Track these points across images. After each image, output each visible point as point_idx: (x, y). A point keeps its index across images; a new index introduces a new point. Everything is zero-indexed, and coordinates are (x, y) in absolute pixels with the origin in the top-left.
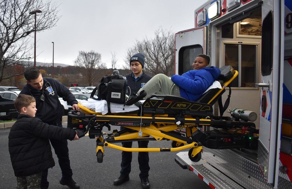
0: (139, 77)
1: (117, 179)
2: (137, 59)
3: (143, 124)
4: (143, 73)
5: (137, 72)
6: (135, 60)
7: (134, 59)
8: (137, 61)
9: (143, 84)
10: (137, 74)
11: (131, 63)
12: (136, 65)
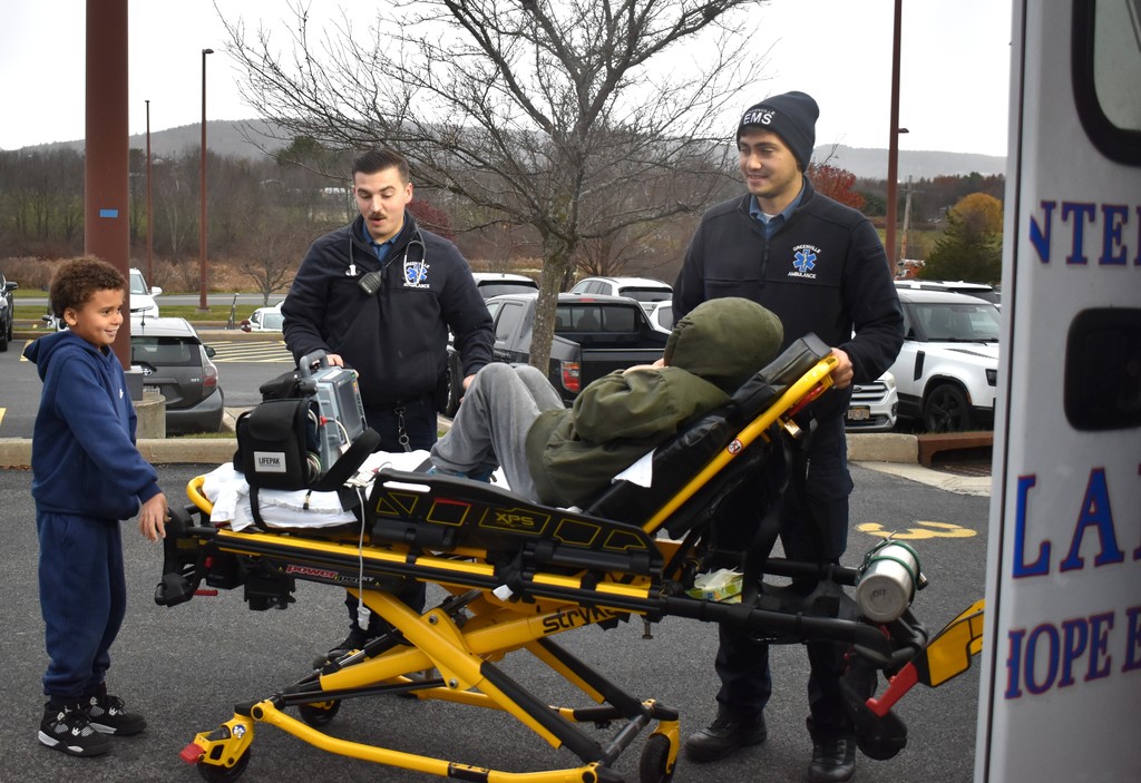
0: (781, 216)
1: (705, 731)
2: (768, 119)
3: (374, 582)
4: (807, 193)
5: (765, 186)
6: (759, 125)
7: (756, 118)
8: (769, 129)
9: (801, 251)
10: (770, 196)
11: (743, 139)
12: (764, 150)
